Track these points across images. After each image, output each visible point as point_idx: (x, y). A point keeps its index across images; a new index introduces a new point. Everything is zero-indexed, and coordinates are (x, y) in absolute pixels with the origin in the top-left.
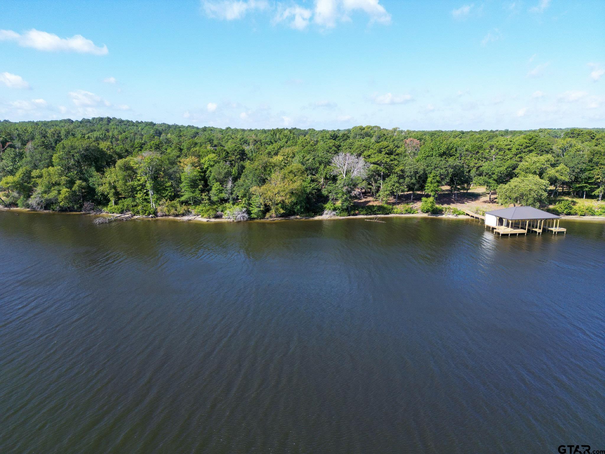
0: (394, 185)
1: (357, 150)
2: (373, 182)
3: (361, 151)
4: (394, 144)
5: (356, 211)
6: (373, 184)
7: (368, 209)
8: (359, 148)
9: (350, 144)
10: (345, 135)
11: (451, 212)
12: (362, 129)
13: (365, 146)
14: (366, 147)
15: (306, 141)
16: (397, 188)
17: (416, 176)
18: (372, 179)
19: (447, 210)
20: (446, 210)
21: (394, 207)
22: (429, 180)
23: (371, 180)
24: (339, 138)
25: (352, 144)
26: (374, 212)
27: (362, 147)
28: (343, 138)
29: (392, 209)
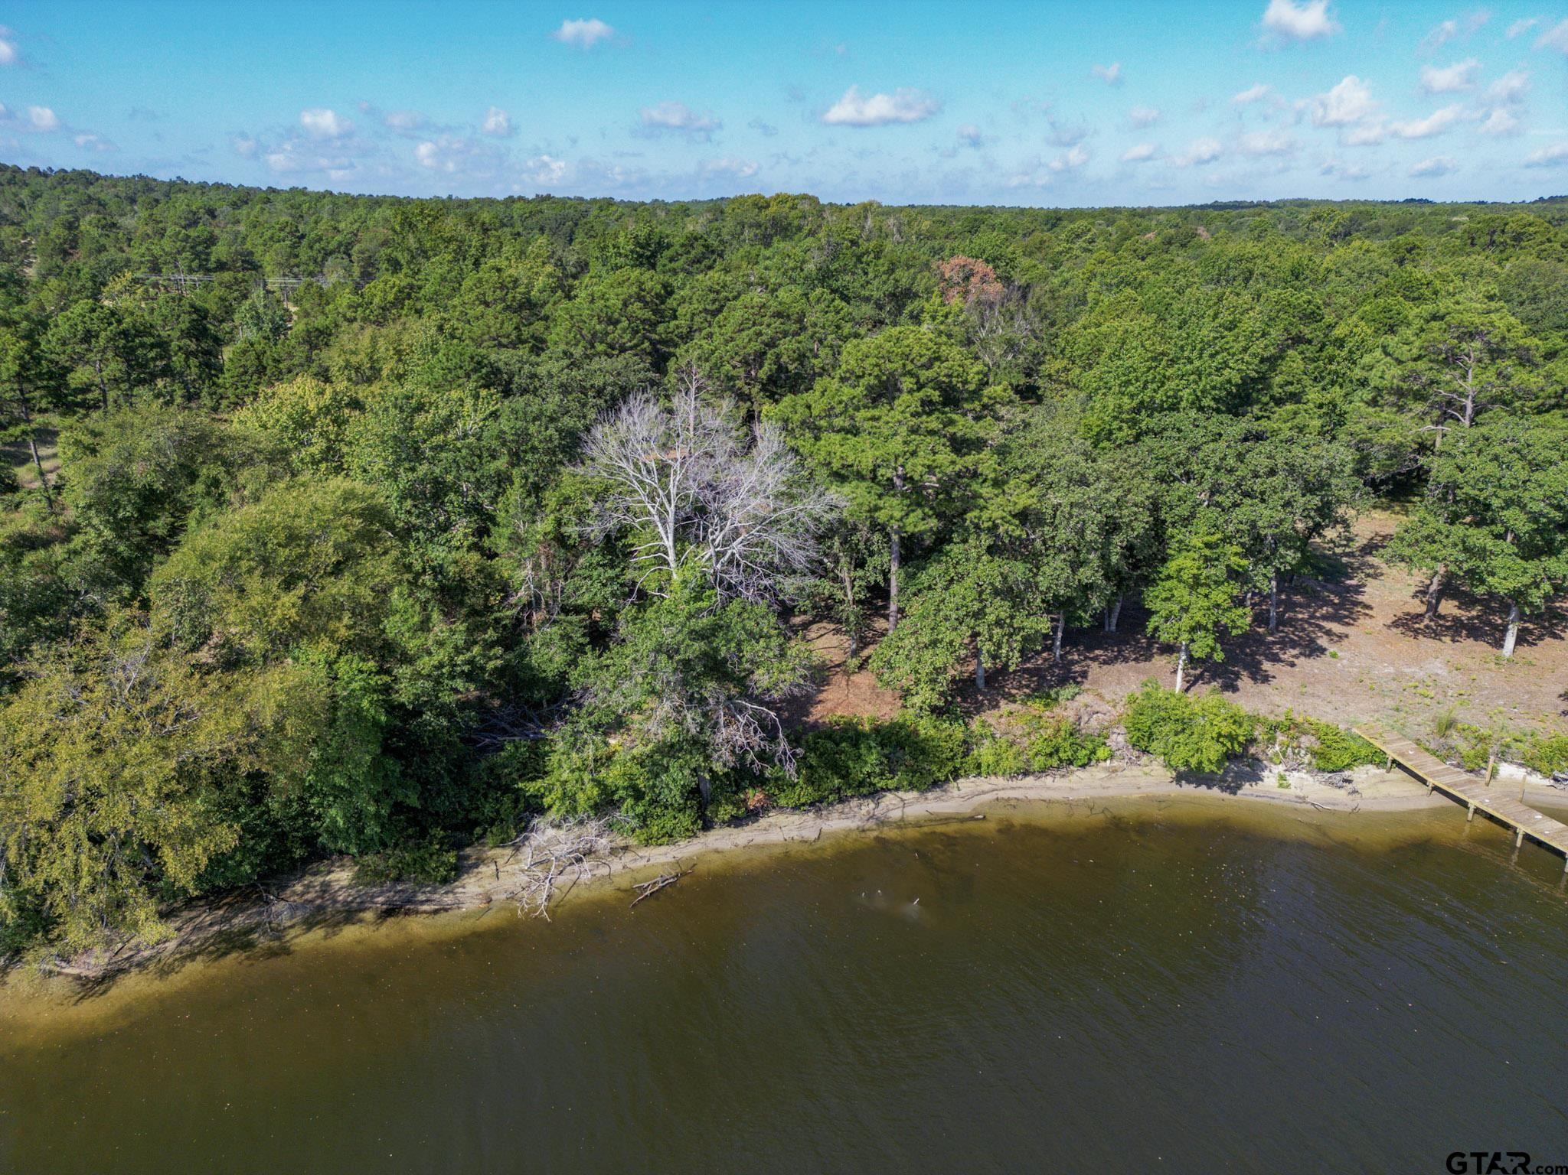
0: (979, 615)
1: (745, 333)
2: (844, 560)
3: (763, 342)
4: (897, 281)
5: (750, 792)
6: (844, 574)
7: (821, 772)
8: (754, 324)
9: (712, 296)
10: (696, 239)
11: (1303, 752)
12: (760, 204)
13: (778, 315)
14: (788, 316)
15: (495, 276)
16: (997, 631)
17: (1110, 544)
18: (837, 544)
19: (1281, 737)
20: (1275, 739)
21: (975, 725)
22: (1183, 563)
23: (830, 547)
24: (667, 253)
25: (718, 292)
26: (861, 784)
27: (766, 320)
28: (688, 252)
29: (967, 746)
